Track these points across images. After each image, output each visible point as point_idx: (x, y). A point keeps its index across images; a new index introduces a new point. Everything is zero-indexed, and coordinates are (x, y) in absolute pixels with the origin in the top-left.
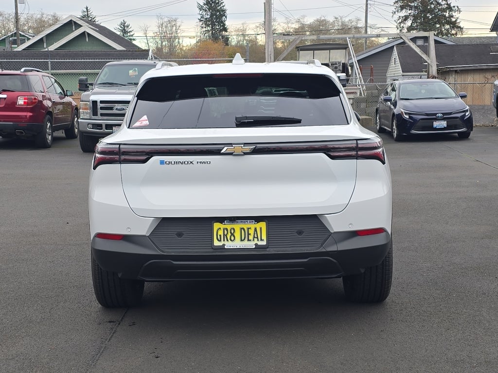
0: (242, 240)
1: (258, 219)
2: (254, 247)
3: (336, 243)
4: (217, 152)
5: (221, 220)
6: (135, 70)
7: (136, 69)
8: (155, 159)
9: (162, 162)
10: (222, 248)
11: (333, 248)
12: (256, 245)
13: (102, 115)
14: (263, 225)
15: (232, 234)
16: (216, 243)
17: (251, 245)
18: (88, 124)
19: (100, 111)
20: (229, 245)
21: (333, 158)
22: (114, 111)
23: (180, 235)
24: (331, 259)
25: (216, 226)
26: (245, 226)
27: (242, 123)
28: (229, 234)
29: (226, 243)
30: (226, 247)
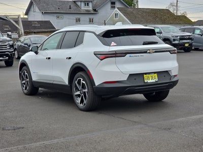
0: (151, 80)
1: (155, 73)
4: (146, 52)
5: (146, 74)
8: (128, 55)
9: (130, 56)
10: (147, 82)
15: (149, 78)
17: (154, 81)
20: (149, 81)
21: (171, 53)
23: (135, 79)
25: (145, 76)
26: (152, 75)
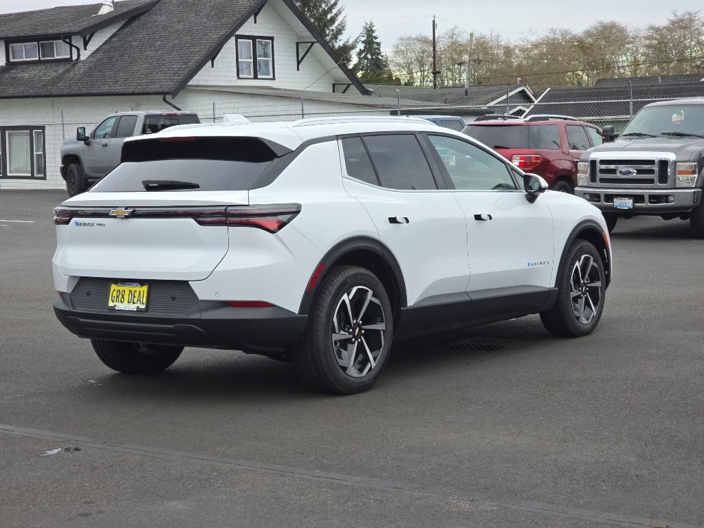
0: (129, 302)
1: (142, 282)
2: (135, 310)
3: (201, 311)
4: (106, 215)
5: (117, 281)
6: (680, 114)
7: (682, 112)
8: (74, 220)
9: (76, 224)
10: (113, 309)
11: (196, 316)
12: (138, 307)
13: (602, 180)
14: (145, 288)
15: (123, 296)
16: (111, 304)
17: (133, 307)
18: (585, 194)
19: (599, 176)
20: (118, 306)
21: (201, 223)
22: (619, 176)
23: (88, 294)
24: (196, 327)
25: (113, 287)
26: (133, 289)
27: (149, 187)
28: (121, 296)
29: (117, 304)
30: (116, 308)
